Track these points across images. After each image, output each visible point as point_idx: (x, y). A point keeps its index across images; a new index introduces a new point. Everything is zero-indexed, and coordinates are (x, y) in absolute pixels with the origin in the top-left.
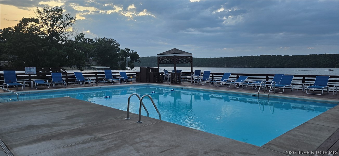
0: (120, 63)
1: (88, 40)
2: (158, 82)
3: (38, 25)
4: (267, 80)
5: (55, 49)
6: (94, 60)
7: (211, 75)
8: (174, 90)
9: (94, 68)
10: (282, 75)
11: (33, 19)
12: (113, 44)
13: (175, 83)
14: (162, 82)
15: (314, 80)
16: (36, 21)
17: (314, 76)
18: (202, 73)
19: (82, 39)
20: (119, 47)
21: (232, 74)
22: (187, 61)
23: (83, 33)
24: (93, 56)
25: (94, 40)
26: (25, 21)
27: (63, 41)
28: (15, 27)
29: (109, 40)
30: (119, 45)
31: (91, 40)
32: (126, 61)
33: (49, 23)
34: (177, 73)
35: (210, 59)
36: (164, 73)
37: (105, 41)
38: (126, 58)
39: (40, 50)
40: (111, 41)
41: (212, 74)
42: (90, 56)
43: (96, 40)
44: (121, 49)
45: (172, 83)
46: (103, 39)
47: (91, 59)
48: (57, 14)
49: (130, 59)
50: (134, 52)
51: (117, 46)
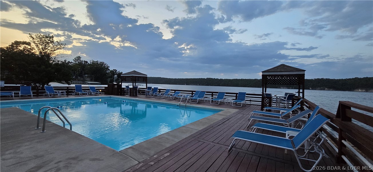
0: (109, 80)
1: (84, 62)
2: (121, 95)
3: (29, 47)
4: (192, 95)
5: (43, 67)
6: (88, 77)
7: (158, 90)
8: (125, 101)
9: (87, 83)
10: (200, 91)
11: (26, 42)
12: (104, 66)
13: (132, 95)
14: (124, 95)
15: (217, 95)
16: (29, 44)
17: (217, 93)
18: (152, 89)
19: (79, 61)
20: (109, 68)
21: (171, 90)
22: (144, 80)
23: (79, 57)
24: (87, 74)
25: (89, 62)
26: (17, 43)
27: (53, 61)
28: (7, 48)
29: (101, 63)
30: (109, 67)
31: (87, 62)
32: (113, 78)
33: (41, 47)
34: (135, 88)
35: (176, 79)
36: (125, 88)
37: (97, 63)
38: (114, 77)
39: (29, 68)
40: (102, 64)
41: (160, 89)
42: (85, 74)
43: (91, 62)
44: (110, 70)
45: (130, 96)
46: (96, 62)
47: (86, 76)
48: (48, 40)
49: (117, 77)
50: (120, 72)
51: (107, 68)
